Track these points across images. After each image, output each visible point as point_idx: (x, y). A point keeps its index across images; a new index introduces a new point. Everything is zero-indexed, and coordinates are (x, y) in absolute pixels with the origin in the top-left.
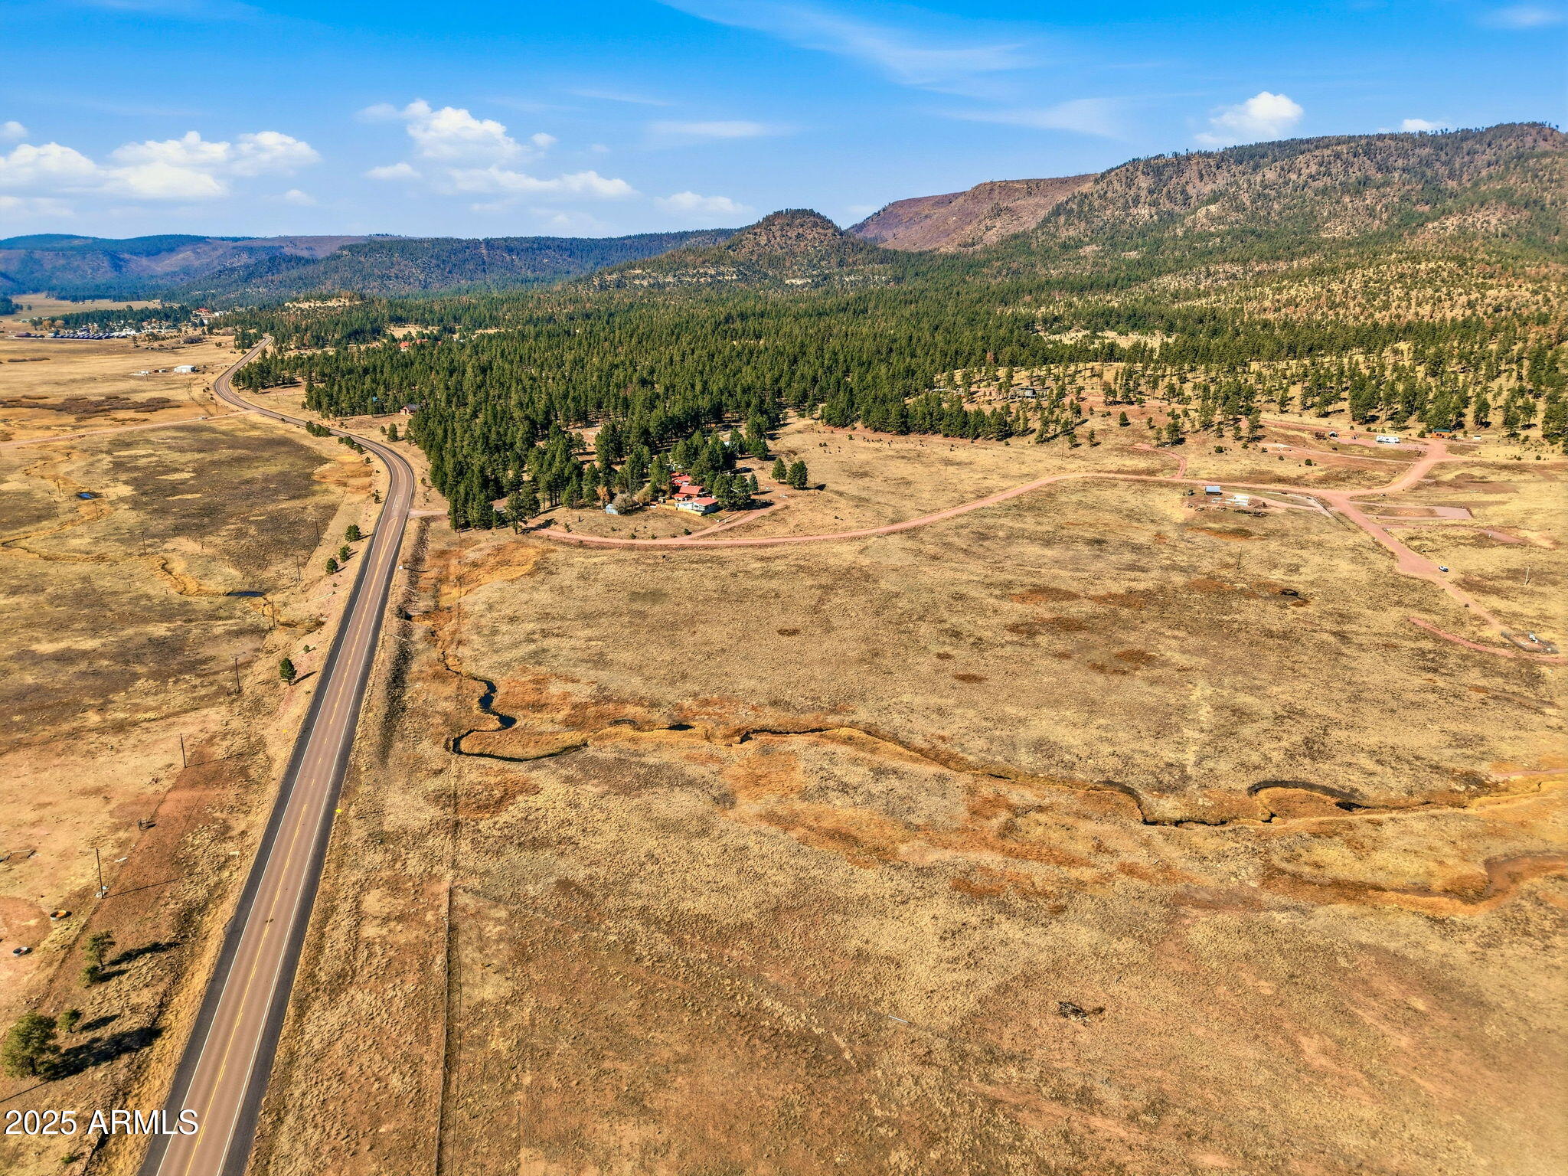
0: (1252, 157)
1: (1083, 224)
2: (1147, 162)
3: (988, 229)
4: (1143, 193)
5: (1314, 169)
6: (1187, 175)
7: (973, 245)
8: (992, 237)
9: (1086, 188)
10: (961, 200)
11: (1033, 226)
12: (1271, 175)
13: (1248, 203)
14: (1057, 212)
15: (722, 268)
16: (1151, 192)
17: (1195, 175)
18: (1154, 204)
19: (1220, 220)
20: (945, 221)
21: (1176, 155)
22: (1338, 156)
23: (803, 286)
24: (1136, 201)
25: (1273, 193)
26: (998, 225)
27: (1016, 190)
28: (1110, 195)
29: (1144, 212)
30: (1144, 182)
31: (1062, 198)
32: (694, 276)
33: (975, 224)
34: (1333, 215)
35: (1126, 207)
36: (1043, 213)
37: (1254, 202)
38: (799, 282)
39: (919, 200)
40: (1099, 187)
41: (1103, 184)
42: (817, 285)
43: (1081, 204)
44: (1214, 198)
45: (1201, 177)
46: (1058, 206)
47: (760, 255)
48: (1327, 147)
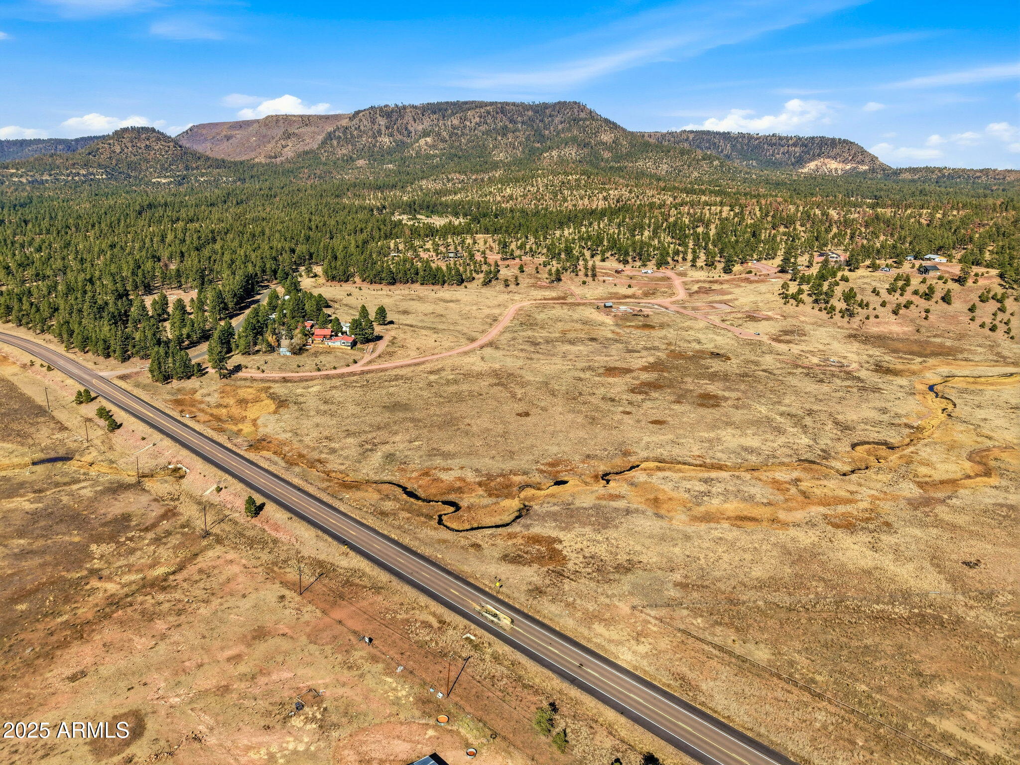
0: (440, 110)
1: (350, 147)
2: (381, 109)
3: (284, 147)
4: (383, 128)
5: (477, 119)
6: (406, 118)
7: (276, 157)
8: (289, 152)
9: (344, 122)
10: (256, 125)
11: (316, 146)
12: (456, 122)
13: (447, 138)
14: (330, 137)
15: (91, 170)
16: (387, 128)
17: (411, 119)
18: (391, 135)
19: (433, 147)
20: (248, 140)
21: (397, 106)
22: (488, 113)
23: (169, 183)
24: (380, 132)
25: (459, 132)
26: (290, 145)
27: (294, 121)
28: (362, 128)
29: (386, 140)
30: (382, 122)
31: (330, 129)
32: (68, 176)
33: (273, 143)
34: (495, 147)
35: (375, 137)
36: (320, 138)
37: (450, 137)
38: (164, 181)
39: (217, 124)
40: (354, 123)
41: (356, 121)
42: (180, 184)
43: (345, 133)
44: (426, 134)
45: (415, 120)
46: (329, 134)
47: (118, 160)
48: (481, 107)
